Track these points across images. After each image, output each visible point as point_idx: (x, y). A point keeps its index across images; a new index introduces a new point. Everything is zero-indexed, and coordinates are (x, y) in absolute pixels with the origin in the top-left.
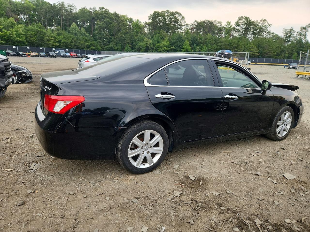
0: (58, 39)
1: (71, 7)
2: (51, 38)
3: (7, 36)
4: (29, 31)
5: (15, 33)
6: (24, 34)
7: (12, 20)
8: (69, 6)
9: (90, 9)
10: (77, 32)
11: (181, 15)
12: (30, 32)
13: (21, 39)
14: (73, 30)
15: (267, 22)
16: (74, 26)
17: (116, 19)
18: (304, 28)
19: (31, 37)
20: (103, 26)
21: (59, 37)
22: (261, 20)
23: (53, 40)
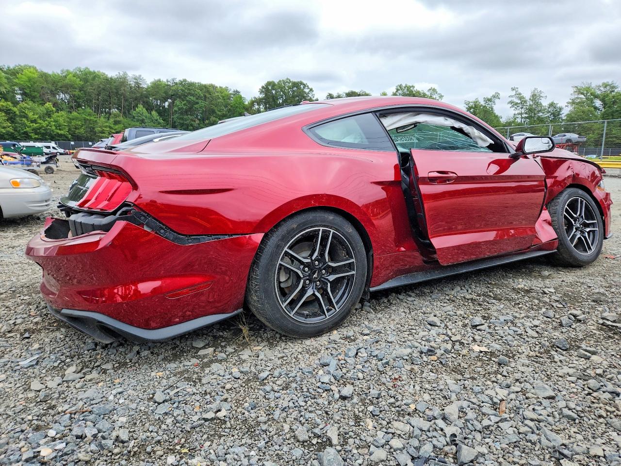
0: (116, 129)
1: (137, 79)
2: (105, 129)
3: (43, 128)
4: (74, 119)
5: (54, 123)
6: (66, 125)
7: (48, 106)
8: (135, 79)
9: (167, 81)
10: (144, 118)
11: (308, 86)
12: (75, 121)
13: (62, 132)
14: (139, 114)
16: (141, 109)
17: (205, 96)
18: (490, 100)
19: (76, 128)
20: (185, 108)
21: (116, 127)
22: (430, 90)
23: (107, 131)
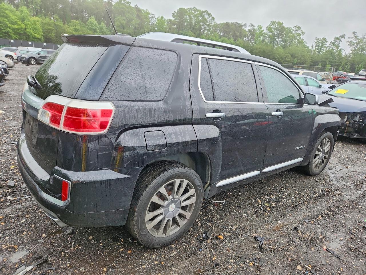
15: (300, 30)
